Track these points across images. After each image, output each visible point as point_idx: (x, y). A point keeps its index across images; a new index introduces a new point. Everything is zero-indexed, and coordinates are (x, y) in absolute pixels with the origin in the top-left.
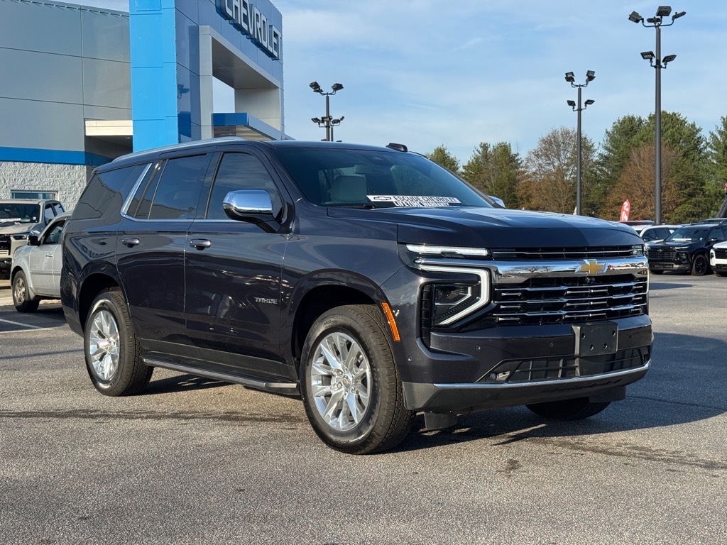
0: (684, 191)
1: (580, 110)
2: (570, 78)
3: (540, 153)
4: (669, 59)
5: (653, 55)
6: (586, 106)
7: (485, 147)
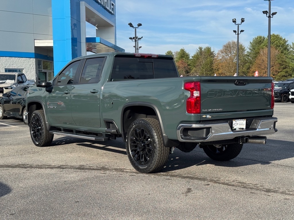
0: (281, 67)
1: (238, 34)
2: (234, 21)
3: (223, 51)
4: (274, 14)
5: (267, 12)
6: (241, 32)
7: (201, 49)
